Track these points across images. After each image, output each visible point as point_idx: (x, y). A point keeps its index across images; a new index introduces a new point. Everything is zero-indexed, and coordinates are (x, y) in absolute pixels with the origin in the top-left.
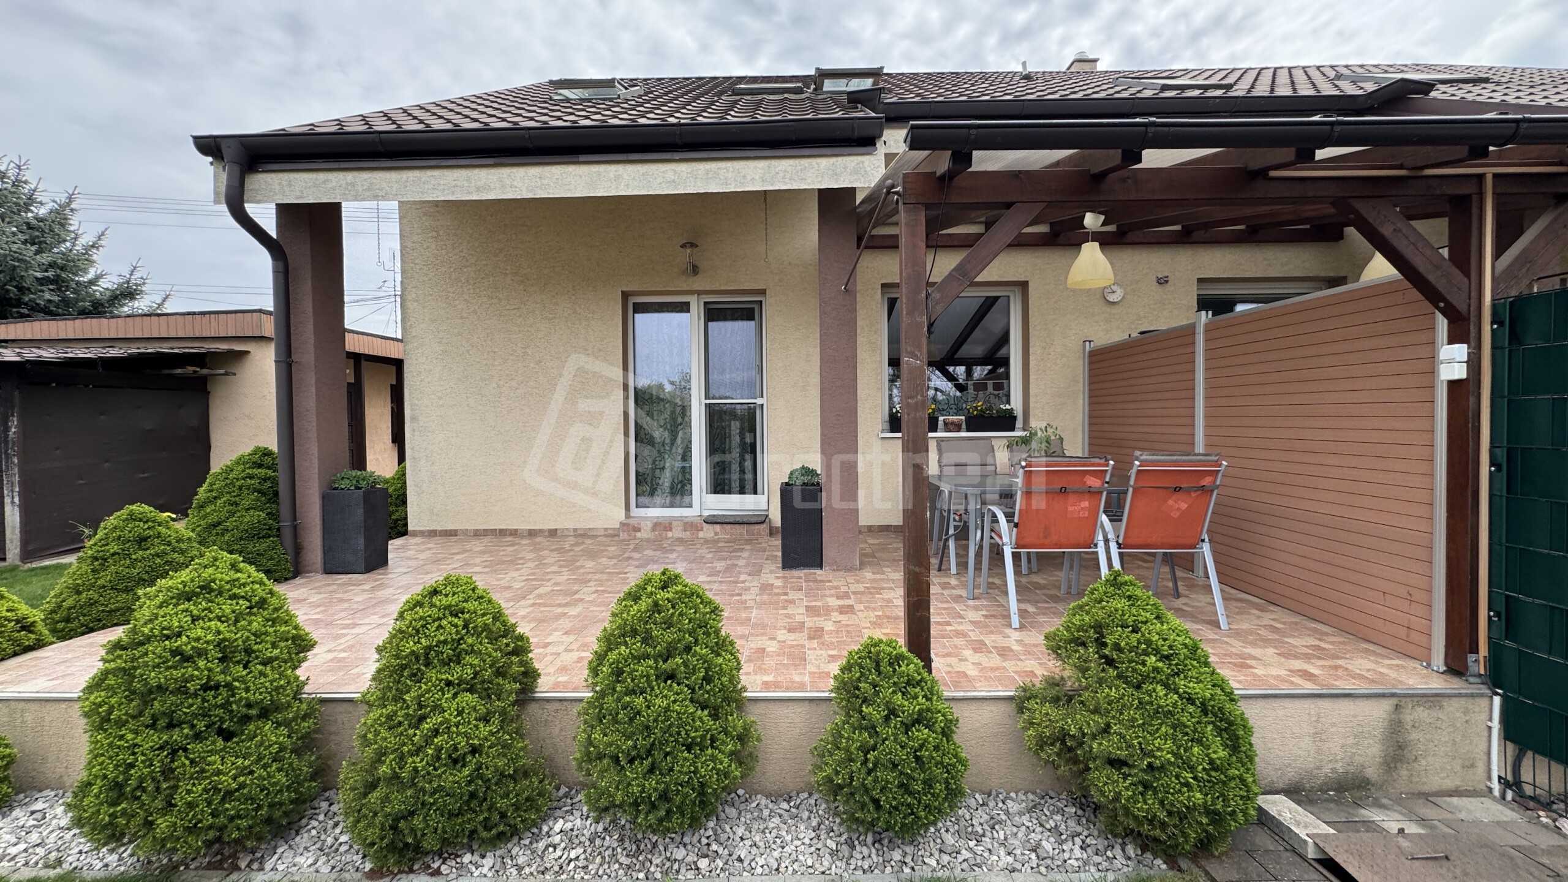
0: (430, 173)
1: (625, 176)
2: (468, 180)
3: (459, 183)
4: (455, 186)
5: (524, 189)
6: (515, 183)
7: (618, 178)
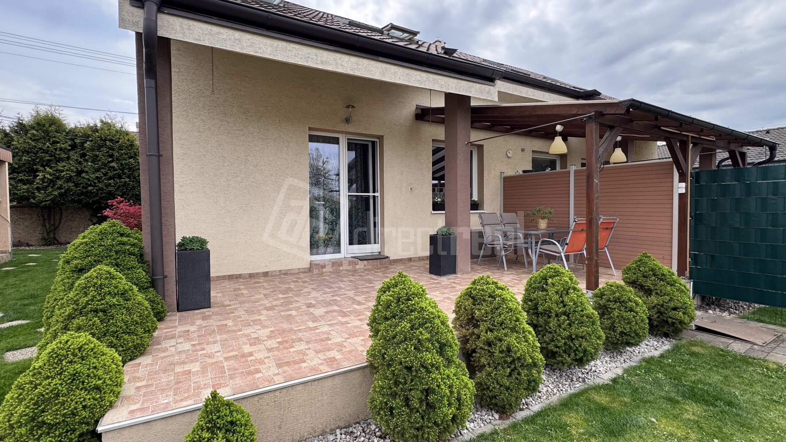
0: (293, 45)
1: (398, 73)
2: (316, 56)
3: (311, 56)
4: (308, 57)
5: (348, 68)
6: (344, 64)
7: (395, 73)
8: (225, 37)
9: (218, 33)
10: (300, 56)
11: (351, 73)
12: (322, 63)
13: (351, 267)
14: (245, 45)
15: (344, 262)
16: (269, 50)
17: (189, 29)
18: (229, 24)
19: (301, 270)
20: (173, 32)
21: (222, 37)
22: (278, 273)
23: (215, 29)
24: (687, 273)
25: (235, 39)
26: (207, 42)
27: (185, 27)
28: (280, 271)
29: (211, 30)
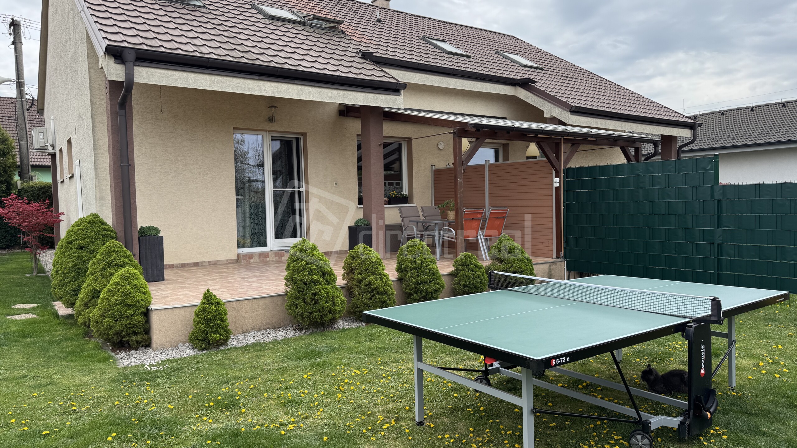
8: (177, 77)
9: (172, 75)
10: (232, 86)
11: (273, 95)
12: (249, 89)
13: (277, 258)
14: (191, 82)
15: (270, 253)
16: (208, 83)
17: (152, 75)
18: (180, 68)
19: (229, 262)
20: (142, 78)
21: (174, 78)
22: (207, 264)
23: (170, 72)
24: (562, 254)
25: (184, 78)
26: (164, 83)
27: (150, 73)
28: (209, 262)
29: (167, 73)
